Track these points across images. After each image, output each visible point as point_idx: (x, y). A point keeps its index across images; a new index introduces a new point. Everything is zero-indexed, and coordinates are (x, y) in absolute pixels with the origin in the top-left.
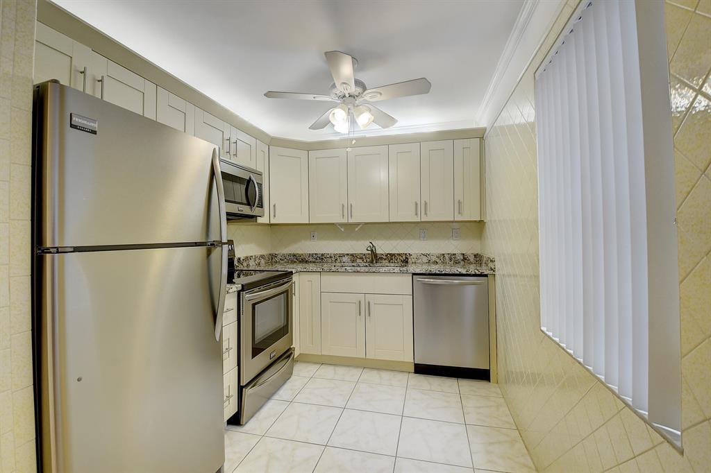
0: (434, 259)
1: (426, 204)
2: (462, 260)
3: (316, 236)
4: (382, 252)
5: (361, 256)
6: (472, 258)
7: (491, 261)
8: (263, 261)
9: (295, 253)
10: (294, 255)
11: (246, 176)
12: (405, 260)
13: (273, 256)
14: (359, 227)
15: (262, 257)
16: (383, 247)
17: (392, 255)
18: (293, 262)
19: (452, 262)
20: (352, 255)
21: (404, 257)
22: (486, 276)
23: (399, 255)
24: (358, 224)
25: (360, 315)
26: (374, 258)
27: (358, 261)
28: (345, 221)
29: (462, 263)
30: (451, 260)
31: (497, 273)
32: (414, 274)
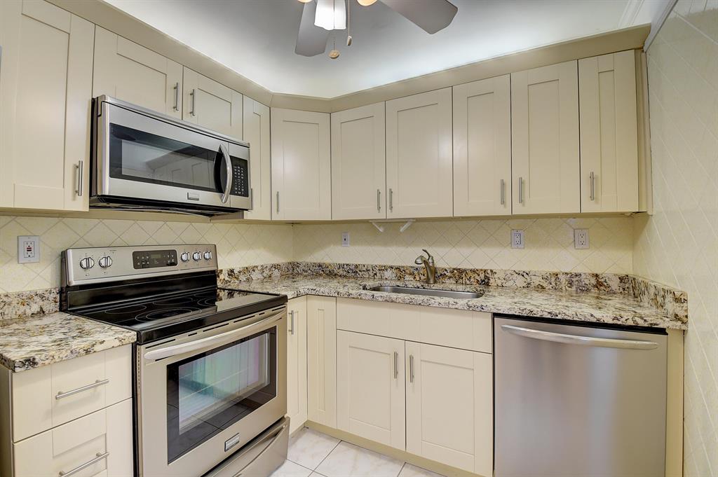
0: (537, 281)
1: (521, 182)
2: (595, 286)
3: (348, 238)
4: (446, 266)
5: (412, 270)
6: (615, 284)
7: (677, 300)
8: (276, 273)
9: (322, 262)
10: (320, 266)
11: (212, 145)
12: (484, 282)
13: (294, 266)
14: (406, 226)
15: (276, 267)
16: (446, 257)
17: (461, 271)
18: (318, 275)
19: (574, 288)
20: (398, 268)
21: (482, 276)
22: (662, 331)
23: (474, 271)
24: (402, 222)
25: (396, 377)
26: (431, 274)
27: (408, 278)
28: (381, 216)
29: (595, 291)
30: (571, 284)
31: (692, 327)
32: (495, 315)
